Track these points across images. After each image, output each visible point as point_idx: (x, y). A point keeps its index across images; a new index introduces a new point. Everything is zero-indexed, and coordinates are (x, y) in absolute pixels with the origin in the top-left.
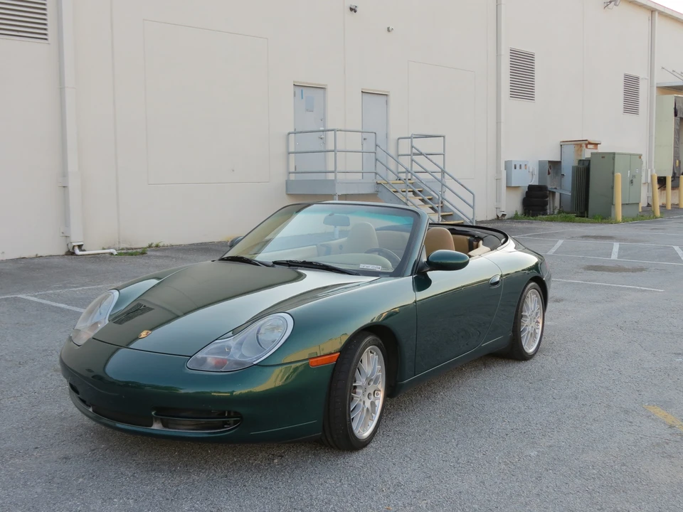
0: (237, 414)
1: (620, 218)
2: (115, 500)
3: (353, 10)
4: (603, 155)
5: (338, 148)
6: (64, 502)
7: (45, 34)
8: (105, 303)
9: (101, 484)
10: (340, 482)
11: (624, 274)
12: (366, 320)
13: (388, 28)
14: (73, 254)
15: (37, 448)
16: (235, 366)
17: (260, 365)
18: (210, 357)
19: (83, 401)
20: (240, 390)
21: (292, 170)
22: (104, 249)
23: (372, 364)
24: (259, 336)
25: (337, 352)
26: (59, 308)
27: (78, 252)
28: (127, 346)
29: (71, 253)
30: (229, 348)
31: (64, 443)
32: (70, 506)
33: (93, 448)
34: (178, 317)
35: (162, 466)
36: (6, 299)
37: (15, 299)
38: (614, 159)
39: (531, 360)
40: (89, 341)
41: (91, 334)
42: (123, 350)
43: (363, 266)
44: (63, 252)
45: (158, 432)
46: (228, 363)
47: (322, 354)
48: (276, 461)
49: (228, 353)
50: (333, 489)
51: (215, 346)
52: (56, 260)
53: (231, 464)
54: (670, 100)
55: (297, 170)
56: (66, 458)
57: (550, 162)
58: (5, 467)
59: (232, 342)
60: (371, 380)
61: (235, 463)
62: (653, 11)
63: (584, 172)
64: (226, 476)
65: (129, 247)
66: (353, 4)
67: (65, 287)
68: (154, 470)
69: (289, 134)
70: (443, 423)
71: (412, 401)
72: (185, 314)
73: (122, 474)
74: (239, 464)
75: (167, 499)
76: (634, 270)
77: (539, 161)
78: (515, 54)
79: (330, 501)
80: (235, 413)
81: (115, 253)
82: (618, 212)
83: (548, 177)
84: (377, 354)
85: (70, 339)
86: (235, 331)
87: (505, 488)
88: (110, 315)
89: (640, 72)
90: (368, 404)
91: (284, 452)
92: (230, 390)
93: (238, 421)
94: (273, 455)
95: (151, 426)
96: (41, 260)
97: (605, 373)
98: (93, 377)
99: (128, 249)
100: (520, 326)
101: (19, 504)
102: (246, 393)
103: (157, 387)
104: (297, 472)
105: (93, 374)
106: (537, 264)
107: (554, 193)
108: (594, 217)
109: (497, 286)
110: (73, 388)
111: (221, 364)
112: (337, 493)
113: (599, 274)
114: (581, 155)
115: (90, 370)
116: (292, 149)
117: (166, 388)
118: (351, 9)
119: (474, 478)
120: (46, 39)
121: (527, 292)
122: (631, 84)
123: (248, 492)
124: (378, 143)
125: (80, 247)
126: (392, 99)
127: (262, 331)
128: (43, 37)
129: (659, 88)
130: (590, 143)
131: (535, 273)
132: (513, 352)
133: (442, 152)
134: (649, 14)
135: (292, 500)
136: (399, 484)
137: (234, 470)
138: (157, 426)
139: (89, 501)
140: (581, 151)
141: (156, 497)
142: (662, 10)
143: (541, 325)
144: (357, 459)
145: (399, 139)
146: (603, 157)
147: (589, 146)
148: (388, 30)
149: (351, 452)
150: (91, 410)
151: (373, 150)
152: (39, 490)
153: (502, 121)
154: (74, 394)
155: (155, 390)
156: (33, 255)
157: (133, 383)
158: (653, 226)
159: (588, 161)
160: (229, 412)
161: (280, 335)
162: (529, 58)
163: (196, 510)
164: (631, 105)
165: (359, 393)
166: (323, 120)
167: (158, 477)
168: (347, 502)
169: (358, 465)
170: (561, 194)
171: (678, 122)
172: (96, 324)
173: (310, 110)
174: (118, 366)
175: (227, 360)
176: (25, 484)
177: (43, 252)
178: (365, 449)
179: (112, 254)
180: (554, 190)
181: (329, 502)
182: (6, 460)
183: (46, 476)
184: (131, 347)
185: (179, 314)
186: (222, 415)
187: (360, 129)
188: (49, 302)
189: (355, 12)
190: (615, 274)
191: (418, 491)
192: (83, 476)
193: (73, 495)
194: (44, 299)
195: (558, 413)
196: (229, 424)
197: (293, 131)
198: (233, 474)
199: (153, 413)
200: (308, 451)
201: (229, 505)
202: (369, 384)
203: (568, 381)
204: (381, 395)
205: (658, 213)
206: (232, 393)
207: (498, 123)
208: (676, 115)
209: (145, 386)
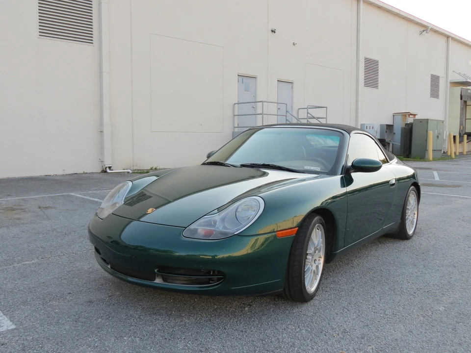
0: (220, 273)
1: (431, 158)
2: (125, 338)
3: (273, 31)
4: (421, 121)
5: (264, 112)
6: (85, 339)
7: (92, 40)
8: (122, 190)
9: (115, 324)
10: (299, 327)
11: (449, 188)
12: (317, 203)
13: (294, 43)
14: (106, 172)
15: (70, 293)
16: (219, 235)
17: (239, 235)
18: (200, 228)
19: (105, 260)
20: (221, 255)
21: (236, 125)
22: (124, 169)
23: (317, 237)
24: (237, 213)
25: (295, 227)
26: (95, 201)
27: (108, 171)
28: (138, 220)
29: (104, 171)
30: (215, 222)
31: (90, 290)
32: (89, 342)
33: (110, 294)
34: (169, 202)
35: (161, 311)
36: (62, 196)
37: (68, 196)
38: (427, 123)
39: (411, 240)
40: (109, 215)
41: (111, 211)
42: (135, 222)
43: (306, 168)
44: (99, 170)
45: (160, 286)
46: (214, 233)
47: (279, 230)
48: (246, 309)
49: (214, 226)
50: (294, 333)
51: (205, 220)
52: (95, 175)
53: (213, 311)
54: (458, 90)
55: (239, 126)
56: (90, 302)
57: (387, 125)
58: (45, 308)
59: (217, 217)
60: (317, 249)
61: (215, 310)
62: (448, 37)
63: (408, 131)
64: (210, 321)
65: (139, 169)
66: (273, 28)
67: (99, 189)
68: (155, 314)
69: (235, 104)
70: (364, 282)
71: (336, 265)
72: (175, 200)
73: (131, 316)
74: (219, 311)
75: (165, 339)
76: (454, 186)
77: (381, 125)
78: (367, 61)
79: (294, 344)
80: (219, 272)
81: (131, 172)
82: (430, 154)
83: (386, 134)
84: (321, 231)
85: (96, 215)
86: (220, 209)
87: (431, 337)
88: (125, 198)
89: (440, 73)
90: (314, 268)
91: (252, 302)
92: (214, 254)
93: (221, 279)
94: (244, 304)
95: (154, 280)
96: (87, 175)
97: (467, 249)
98: (111, 242)
99: (138, 170)
100: (406, 215)
101: (51, 338)
102: (227, 257)
103: (158, 250)
104: (264, 318)
105: (111, 240)
106: (414, 174)
107: (389, 144)
108: (415, 158)
109: (394, 187)
110: (97, 250)
111: (209, 234)
112: (298, 337)
113: (432, 188)
114: (406, 121)
115: (109, 237)
116: (236, 114)
117: (165, 251)
118: (272, 31)
119: (402, 327)
120: (92, 43)
121: (410, 192)
122: (435, 80)
123: (228, 334)
124: (288, 110)
125: (110, 168)
126: (295, 85)
127: (239, 210)
128: (90, 42)
129: (451, 83)
130: (411, 114)
131: (413, 181)
132: (400, 234)
133: (325, 117)
134: (446, 39)
135: (264, 342)
136: (345, 331)
137: (215, 315)
138: (158, 281)
139: (104, 339)
140: (406, 119)
141: (157, 337)
142: (453, 36)
143: (416, 215)
144: (307, 309)
145: (299, 109)
146: (421, 122)
147: (411, 116)
148: (294, 44)
149: (302, 303)
150: (109, 267)
151: (285, 114)
152: (67, 327)
153: (359, 100)
154: (98, 255)
155: (157, 252)
156: (82, 172)
157: (141, 247)
158: (453, 163)
159: (411, 124)
160: (214, 272)
161: (254, 213)
162: (376, 63)
163: (189, 349)
164: (435, 93)
165: (309, 259)
166: (255, 97)
167: (158, 320)
168: (308, 346)
169: (310, 314)
170: (393, 144)
171: (463, 103)
172: (115, 204)
173: (247, 90)
174: (130, 234)
175: (214, 231)
176: (58, 322)
177: (88, 170)
178: (312, 301)
179: (129, 172)
180: (389, 142)
181: (293, 346)
182: (46, 302)
183: (74, 316)
184: (141, 220)
185: (171, 200)
186: (208, 273)
187: (276, 101)
188: (88, 198)
189: (275, 32)
190: (442, 188)
191: (362, 338)
192: (102, 317)
193: (93, 333)
194: (85, 196)
195: (446, 277)
196: (213, 281)
197: (237, 102)
198: (215, 318)
199: (156, 270)
200: (270, 301)
201: (215, 346)
202: (315, 252)
203: (443, 254)
204: (322, 261)
205: (453, 156)
206: (213, 257)
207: (357, 101)
208: (461, 99)
209: (149, 249)
